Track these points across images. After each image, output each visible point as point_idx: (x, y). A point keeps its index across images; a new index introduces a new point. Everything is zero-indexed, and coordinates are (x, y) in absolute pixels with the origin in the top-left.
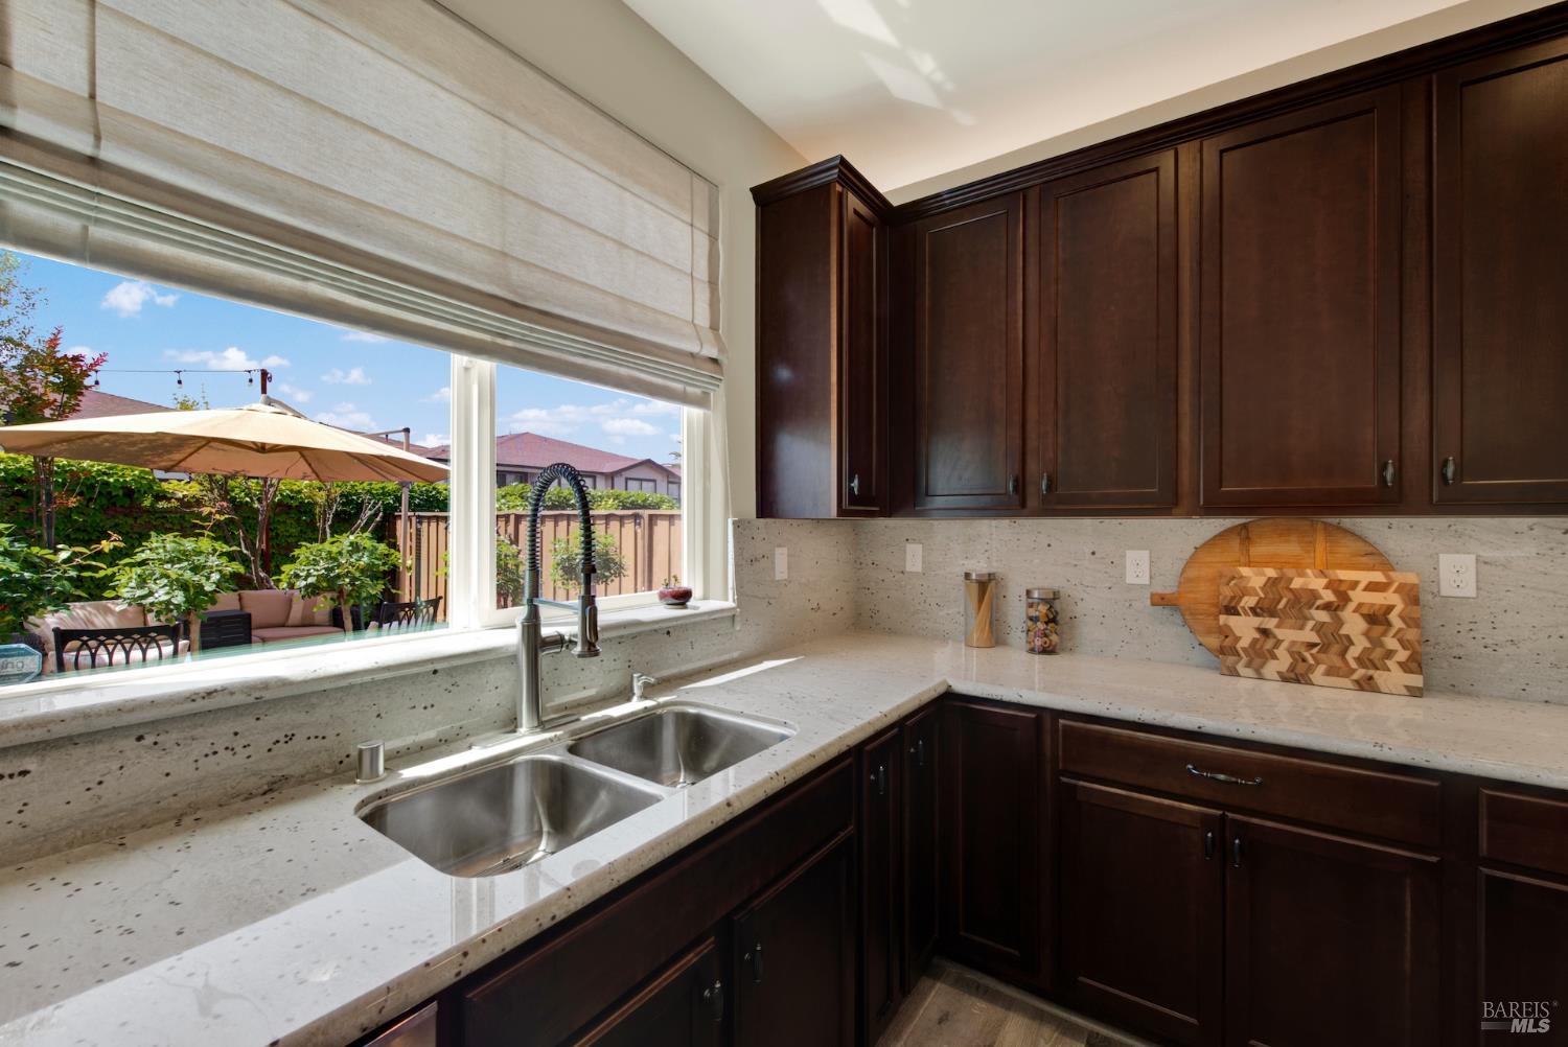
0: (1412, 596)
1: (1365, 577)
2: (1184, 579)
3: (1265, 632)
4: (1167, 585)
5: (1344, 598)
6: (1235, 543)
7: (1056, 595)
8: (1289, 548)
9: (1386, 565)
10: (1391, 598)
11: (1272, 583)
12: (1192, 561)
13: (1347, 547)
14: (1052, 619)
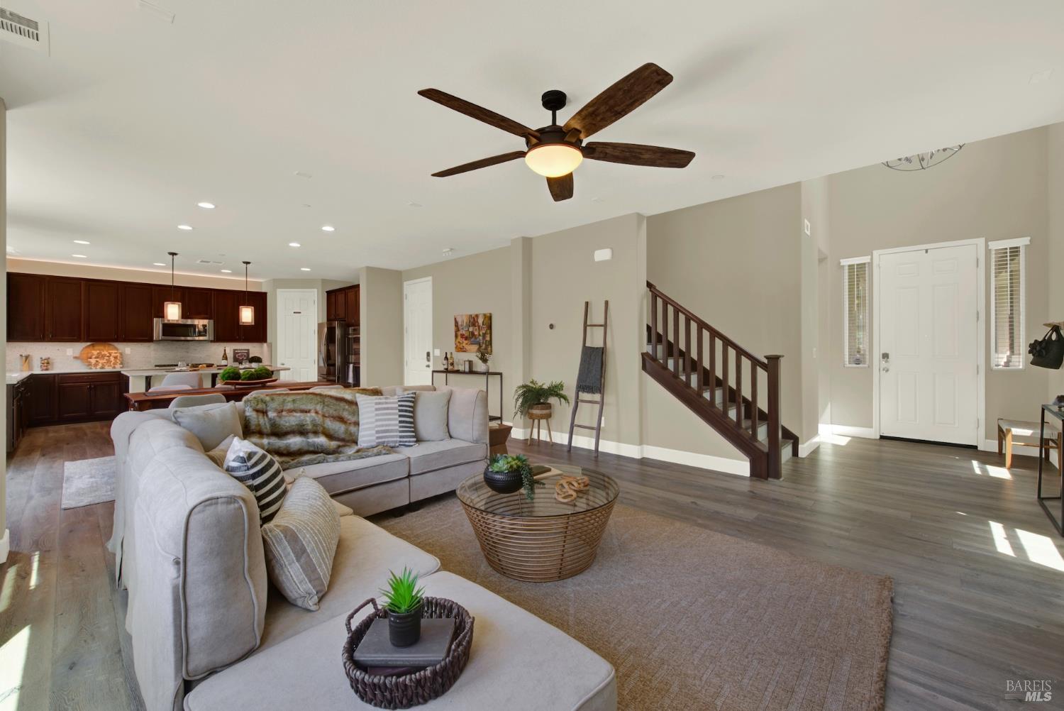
0: (121, 354)
1: (114, 352)
2: (81, 354)
3: (97, 361)
4: (77, 354)
5: (111, 355)
6: (91, 347)
7: (49, 358)
8: (101, 348)
9: (117, 350)
10: (118, 354)
11: (98, 353)
12: (82, 350)
13: (112, 347)
14: (48, 363)
